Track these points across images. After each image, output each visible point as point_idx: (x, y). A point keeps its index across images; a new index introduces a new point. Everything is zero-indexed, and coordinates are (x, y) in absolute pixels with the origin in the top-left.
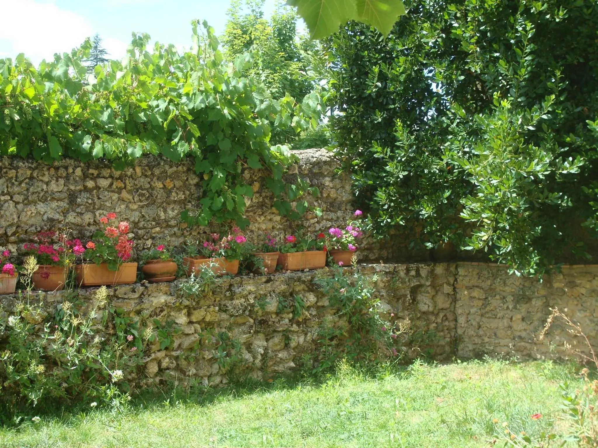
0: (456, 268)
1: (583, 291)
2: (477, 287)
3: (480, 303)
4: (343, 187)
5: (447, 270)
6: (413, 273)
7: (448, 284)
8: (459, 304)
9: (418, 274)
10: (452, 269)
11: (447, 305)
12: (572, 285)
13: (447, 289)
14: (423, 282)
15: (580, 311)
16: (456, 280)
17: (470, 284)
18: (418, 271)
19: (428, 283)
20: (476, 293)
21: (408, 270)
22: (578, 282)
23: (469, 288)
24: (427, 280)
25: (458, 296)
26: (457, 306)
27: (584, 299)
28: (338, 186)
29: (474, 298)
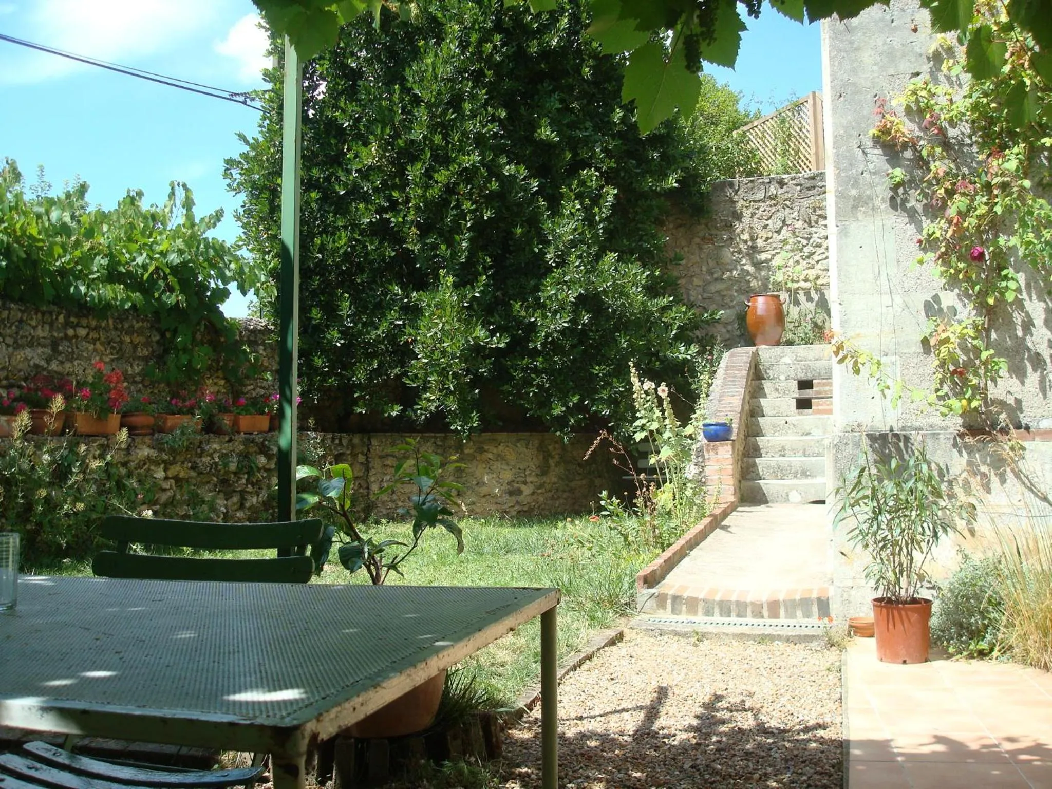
0: (369, 439)
1: (490, 456)
2: (392, 456)
3: (393, 470)
4: (273, 357)
5: (361, 440)
6: (337, 441)
7: (362, 453)
8: (372, 472)
9: (341, 444)
10: (365, 440)
11: (361, 474)
12: (481, 450)
13: (361, 458)
14: (344, 450)
15: (488, 473)
16: (369, 450)
17: (383, 454)
18: (340, 440)
19: (348, 452)
20: (389, 461)
21: (333, 439)
22: (486, 447)
23: (381, 457)
24: (348, 449)
25: (371, 465)
26: (370, 474)
27: (491, 462)
28: (270, 355)
29: (387, 466)
